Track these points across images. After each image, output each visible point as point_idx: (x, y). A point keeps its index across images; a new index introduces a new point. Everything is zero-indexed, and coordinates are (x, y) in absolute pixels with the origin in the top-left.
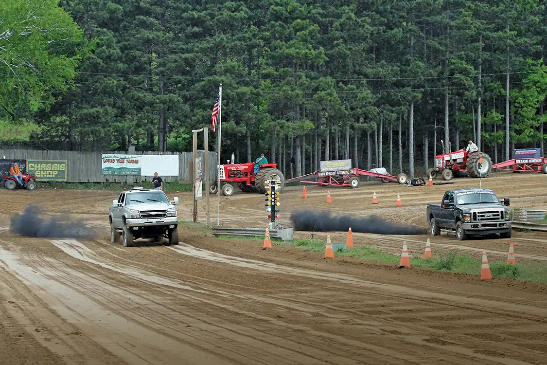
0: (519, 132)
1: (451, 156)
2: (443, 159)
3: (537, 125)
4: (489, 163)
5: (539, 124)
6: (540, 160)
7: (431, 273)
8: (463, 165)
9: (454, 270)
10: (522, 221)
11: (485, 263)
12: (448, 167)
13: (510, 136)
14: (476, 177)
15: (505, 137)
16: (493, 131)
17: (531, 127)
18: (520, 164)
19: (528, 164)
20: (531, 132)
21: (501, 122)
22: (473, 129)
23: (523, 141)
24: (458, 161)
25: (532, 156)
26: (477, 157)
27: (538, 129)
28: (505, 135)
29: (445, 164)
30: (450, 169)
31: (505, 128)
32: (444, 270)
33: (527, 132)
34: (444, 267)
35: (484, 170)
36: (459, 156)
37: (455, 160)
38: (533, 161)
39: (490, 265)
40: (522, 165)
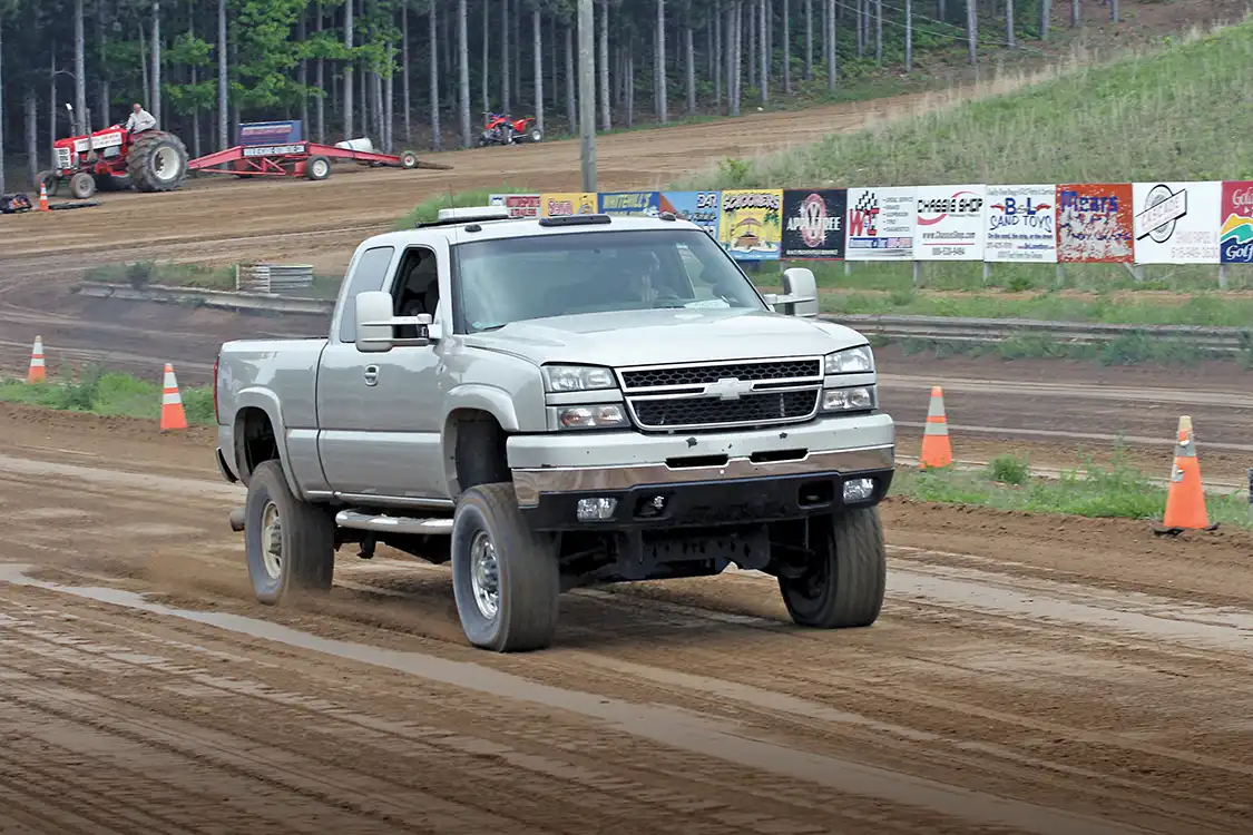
0: (250, 82)
1: (90, 142)
2: (73, 150)
3: (293, 65)
4: (181, 156)
5: (296, 63)
6: (301, 149)
7: (46, 416)
8: (120, 162)
9: (100, 408)
10: (259, 291)
11: (171, 391)
12: (84, 168)
13: (230, 92)
14: (150, 190)
15: (217, 97)
16: (189, 82)
17: (280, 70)
18: (253, 159)
19: (273, 158)
20: (279, 80)
21: (208, 60)
22: (141, 78)
23: (262, 103)
24: (107, 153)
25: (281, 139)
26: (153, 143)
27: (294, 74)
28: (217, 89)
29: (76, 162)
30: (89, 172)
31: (216, 74)
32: (74, 409)
33: (270, 80)
34: (77, 402)
35: (168, 173)
36: (110, 140)
37: (100, 151)
38: (284, 150)
39: (182, 397)
40: (258, 160)
